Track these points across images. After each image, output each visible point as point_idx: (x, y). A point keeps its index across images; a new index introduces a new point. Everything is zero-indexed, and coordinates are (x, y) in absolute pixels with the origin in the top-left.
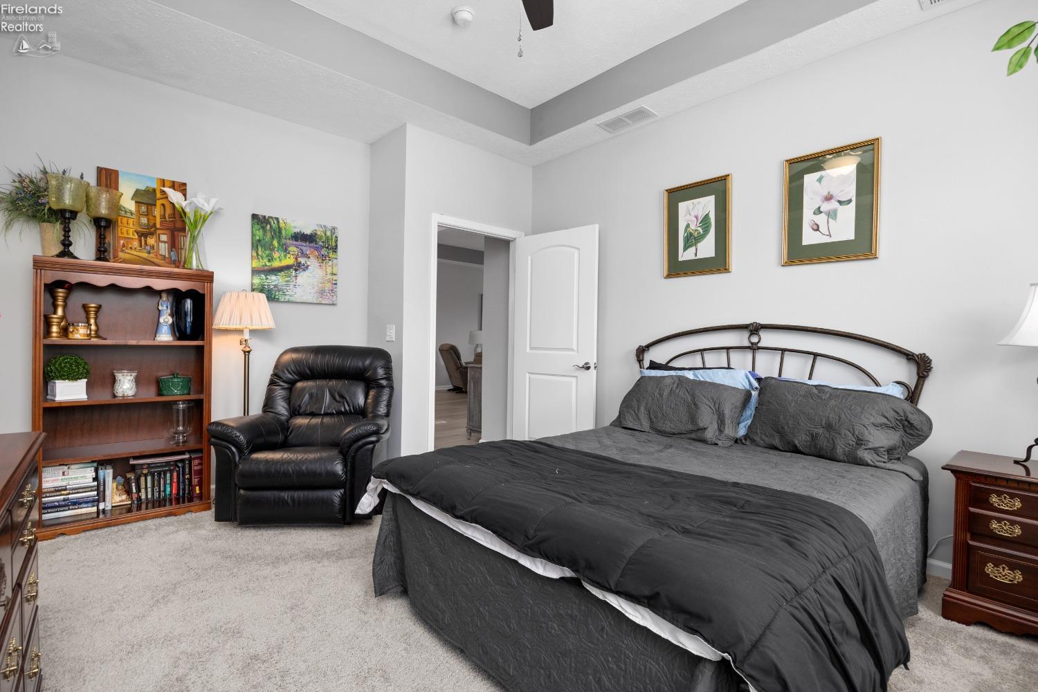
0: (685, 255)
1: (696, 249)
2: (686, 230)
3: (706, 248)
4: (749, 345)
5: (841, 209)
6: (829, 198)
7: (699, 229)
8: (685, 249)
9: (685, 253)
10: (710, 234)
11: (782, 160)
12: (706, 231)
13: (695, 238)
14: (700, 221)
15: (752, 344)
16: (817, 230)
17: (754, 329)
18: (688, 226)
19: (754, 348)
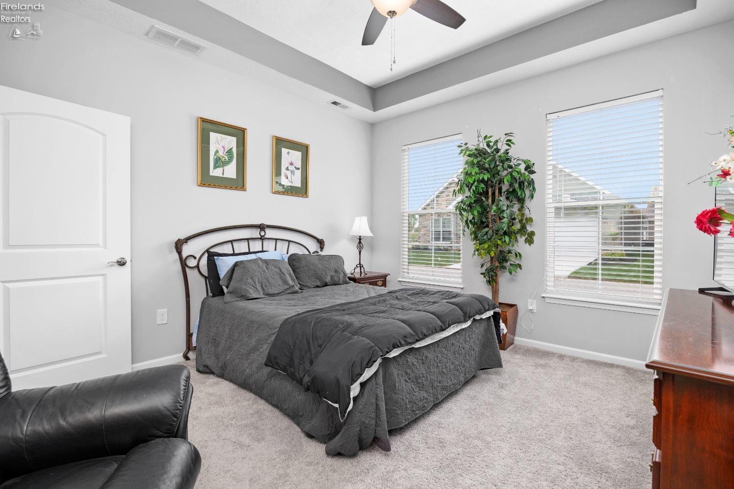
0: (215, 172)
1: (223, 170)
2: (215, 154)
3: (230, 172)
4: (260, 237)
5: (296, 171)
6: (291, 164)
7: (225, 156)
8: (215, 167)
9: (215, 170)
10: (233, 162)
11: (273, 134)
12: (230, 160)
13: (222, 162)
14: (226, 151)
15: (261, 236)
16: (287, 178)
17: (262, 227)
18: (217, 152)
19: (262, 238)
